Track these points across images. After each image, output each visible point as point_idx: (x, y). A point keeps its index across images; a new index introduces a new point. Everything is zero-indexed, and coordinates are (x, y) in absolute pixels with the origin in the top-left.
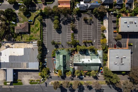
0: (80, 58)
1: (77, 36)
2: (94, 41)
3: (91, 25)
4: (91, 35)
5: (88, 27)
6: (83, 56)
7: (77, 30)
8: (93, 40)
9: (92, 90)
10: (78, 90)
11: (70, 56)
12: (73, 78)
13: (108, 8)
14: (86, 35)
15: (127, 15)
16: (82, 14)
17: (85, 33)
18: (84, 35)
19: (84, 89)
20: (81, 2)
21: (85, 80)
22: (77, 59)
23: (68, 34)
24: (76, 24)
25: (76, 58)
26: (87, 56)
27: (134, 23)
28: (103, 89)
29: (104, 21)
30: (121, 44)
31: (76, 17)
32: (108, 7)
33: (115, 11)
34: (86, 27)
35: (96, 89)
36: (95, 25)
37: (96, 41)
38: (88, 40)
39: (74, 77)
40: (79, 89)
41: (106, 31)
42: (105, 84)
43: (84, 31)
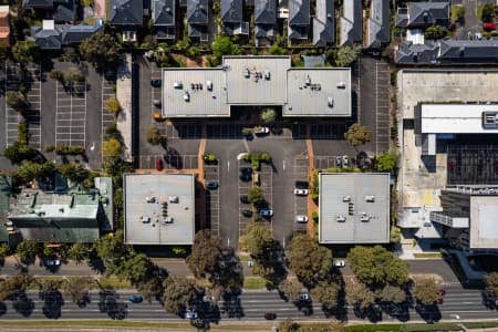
0: (38, 201)
1: (37, 133)
2: (92, 148)
3: (81, 95)
4: (81, 130)
5: (74, 103)
6: (48, 196)
7: (38, 112)
8: (88, 144)
9: (88, 305)
10: (42, 306)
11: (8, 195)
12: (25, 266)
13: (134, 40)
14: (67, 130)
15: (200, 63)
16: (54, 60)
17: (63, 123)
18: (59, 130)
19: (63, 304)
20: (44, 22)
21: (65, 273)
22: (27, 206)
23: (10, 127)
24: (37, 92)
25: (23, 202)
26: (62, 197)
27: (205, 88)
28: (123, 304)
29: (118, 81)
30: (180, 158)
31: (37, 72)
32: (132, 37)
33: (155, 48)
34: (69, 103)
35: (99, 304)
36: (94, 98)
37: (98, 148)
38: (73, 143)
39: (28, 264)
40: (46, 303)
41: (124, 115)
42: (129, 288)
43: (60, 117)
